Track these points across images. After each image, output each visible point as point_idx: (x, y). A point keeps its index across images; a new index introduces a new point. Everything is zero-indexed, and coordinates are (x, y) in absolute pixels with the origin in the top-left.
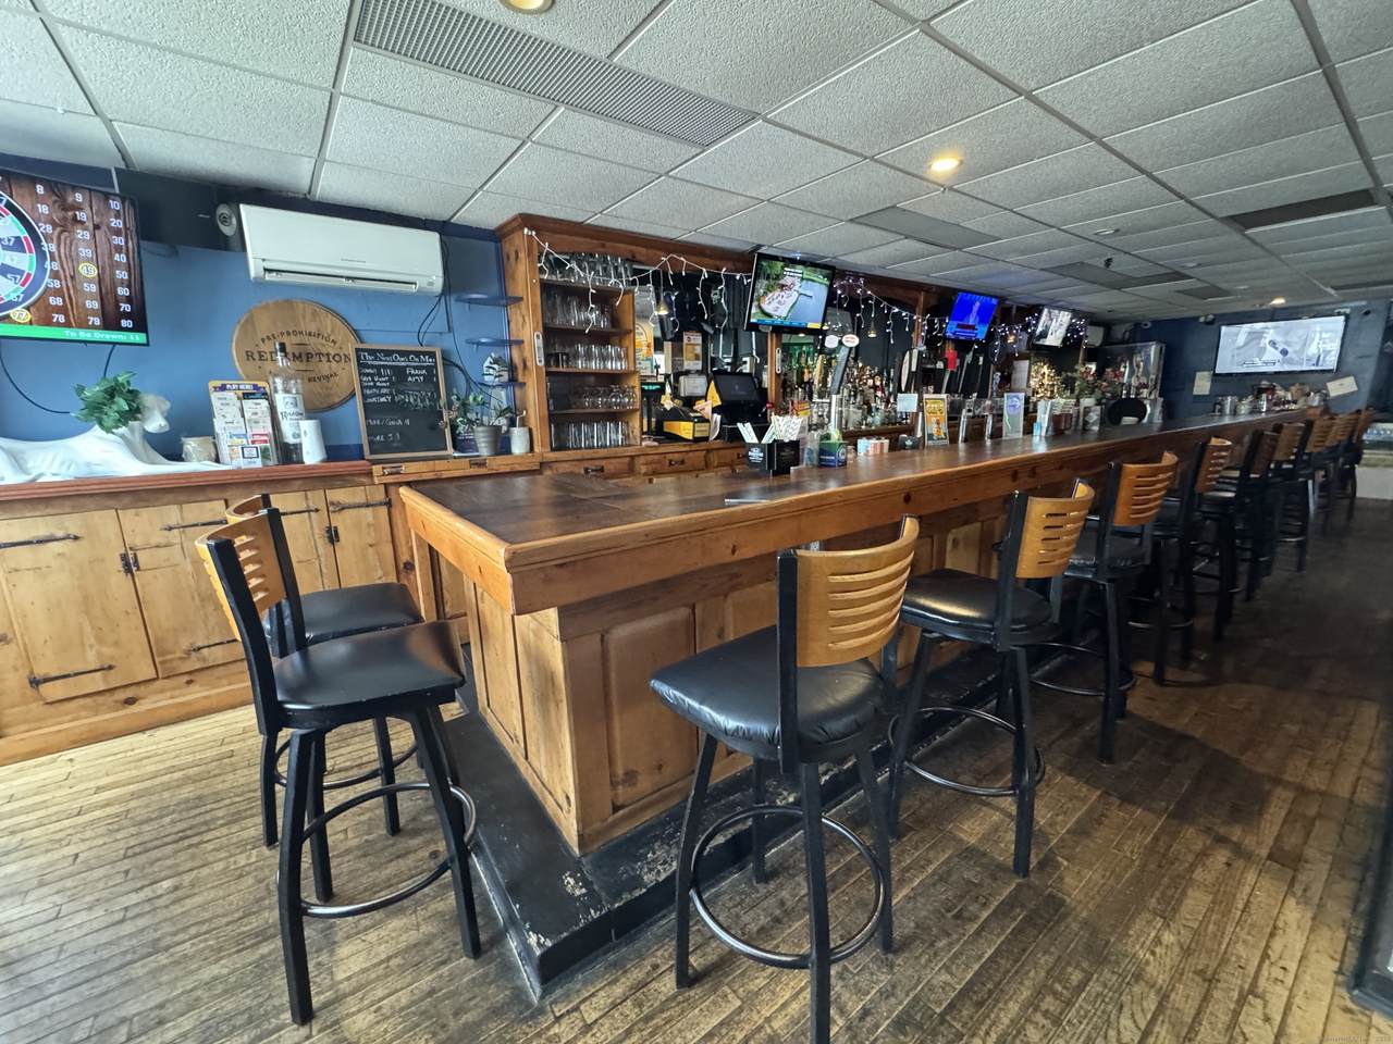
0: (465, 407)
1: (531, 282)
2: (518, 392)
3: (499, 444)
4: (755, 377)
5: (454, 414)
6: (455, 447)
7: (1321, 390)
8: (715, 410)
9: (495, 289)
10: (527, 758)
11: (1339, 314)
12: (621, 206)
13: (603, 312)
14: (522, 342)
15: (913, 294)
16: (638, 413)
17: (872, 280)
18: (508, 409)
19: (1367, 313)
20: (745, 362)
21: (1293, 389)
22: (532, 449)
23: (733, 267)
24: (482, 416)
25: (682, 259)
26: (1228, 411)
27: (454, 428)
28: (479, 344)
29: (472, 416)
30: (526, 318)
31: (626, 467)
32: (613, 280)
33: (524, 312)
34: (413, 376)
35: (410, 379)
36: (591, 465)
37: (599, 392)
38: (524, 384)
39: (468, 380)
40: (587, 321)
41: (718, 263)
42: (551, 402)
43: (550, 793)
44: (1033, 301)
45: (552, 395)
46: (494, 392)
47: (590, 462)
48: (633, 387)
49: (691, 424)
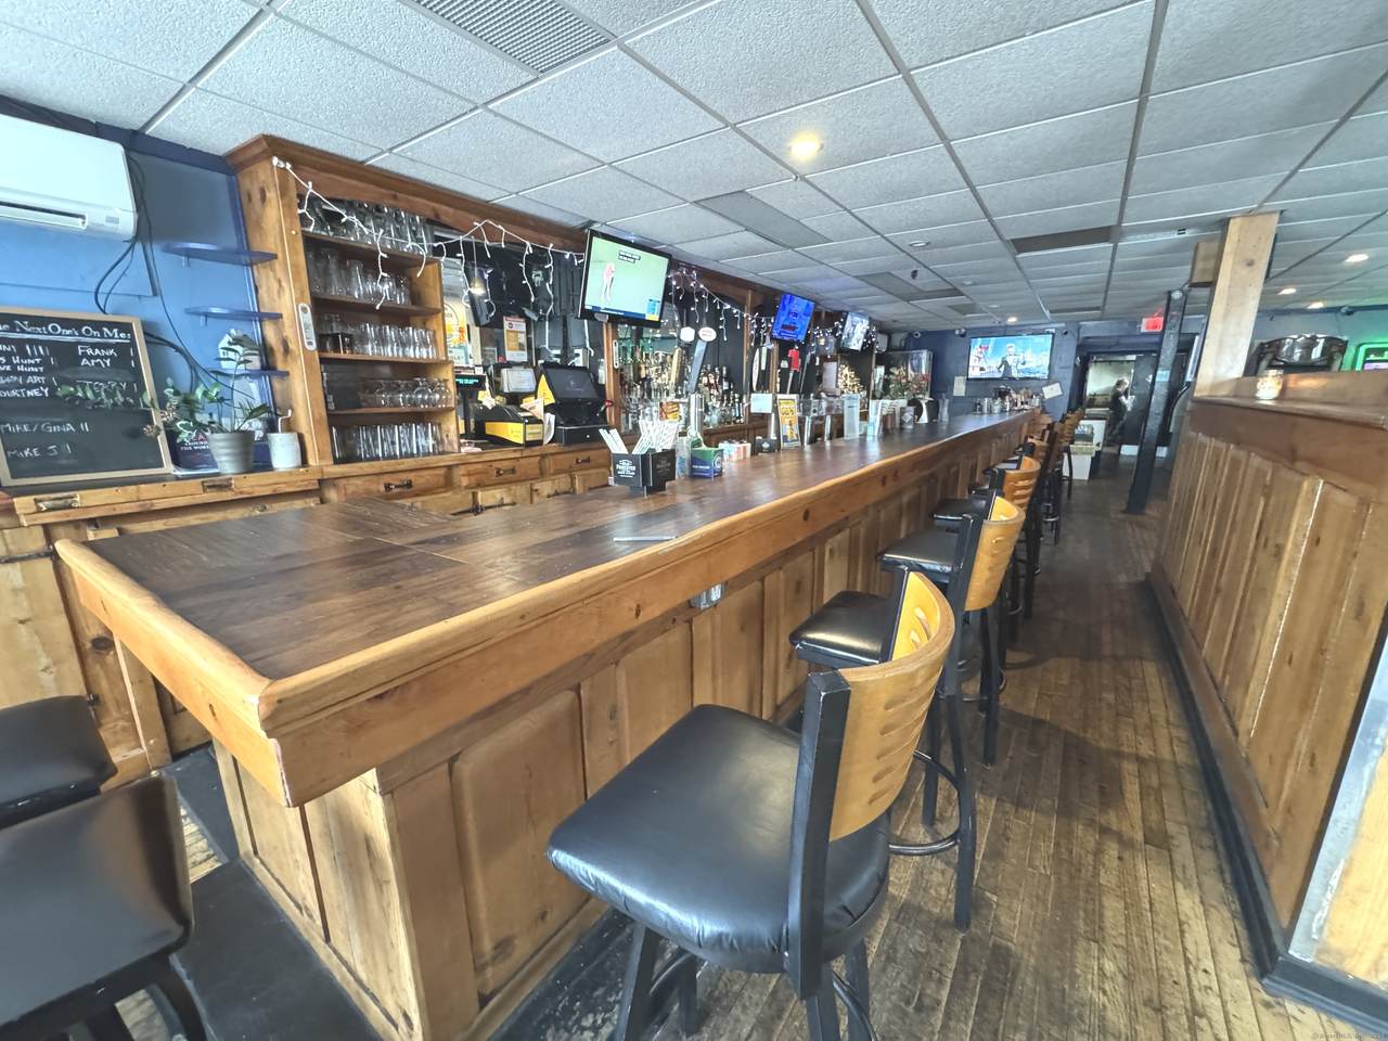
0: (189, 405)
1: (289, 234)
2: (277, 385)
3: (252, 457)
4: (590, 371)
5: (171, 416)
6: (177, 461)
7: (1039, 393)
8: (547, 409)
9: (231, 241)
10: (327, 939)
11: (1048, 333)
12: (419, 144)
13: (398, 285)
14: (280, 316)
15: (741, 292)
16: (454, 413)
17: (705, 274)
18: (263, 408)
19: (1066, 333)
20: (578, 355)
21: (1022, 392)
22: (304, 462)
23: (561, 244)
24: (220, 417)
25: (500, 227)
26: (986, 411)
27: (172, 435)
28: (207, 315)
29: (202, 418)
30: (284, 284)
31: (442, 480)
32: (410, 244)
33: (280, 274)
34: (90, 358)
35: (84, 362)
36: (394, 480)
37: (399, 386)
38: (287, 374)
39: (193, 366)
40: (378, 295)
41: (544, 237)
42: (330, 398)
43: (373, 997)
44: (837, 307)
45: (330, 389)
46: (237, 384)
47: (394, 476)
48: (446, 381)
49: (521, 425)
